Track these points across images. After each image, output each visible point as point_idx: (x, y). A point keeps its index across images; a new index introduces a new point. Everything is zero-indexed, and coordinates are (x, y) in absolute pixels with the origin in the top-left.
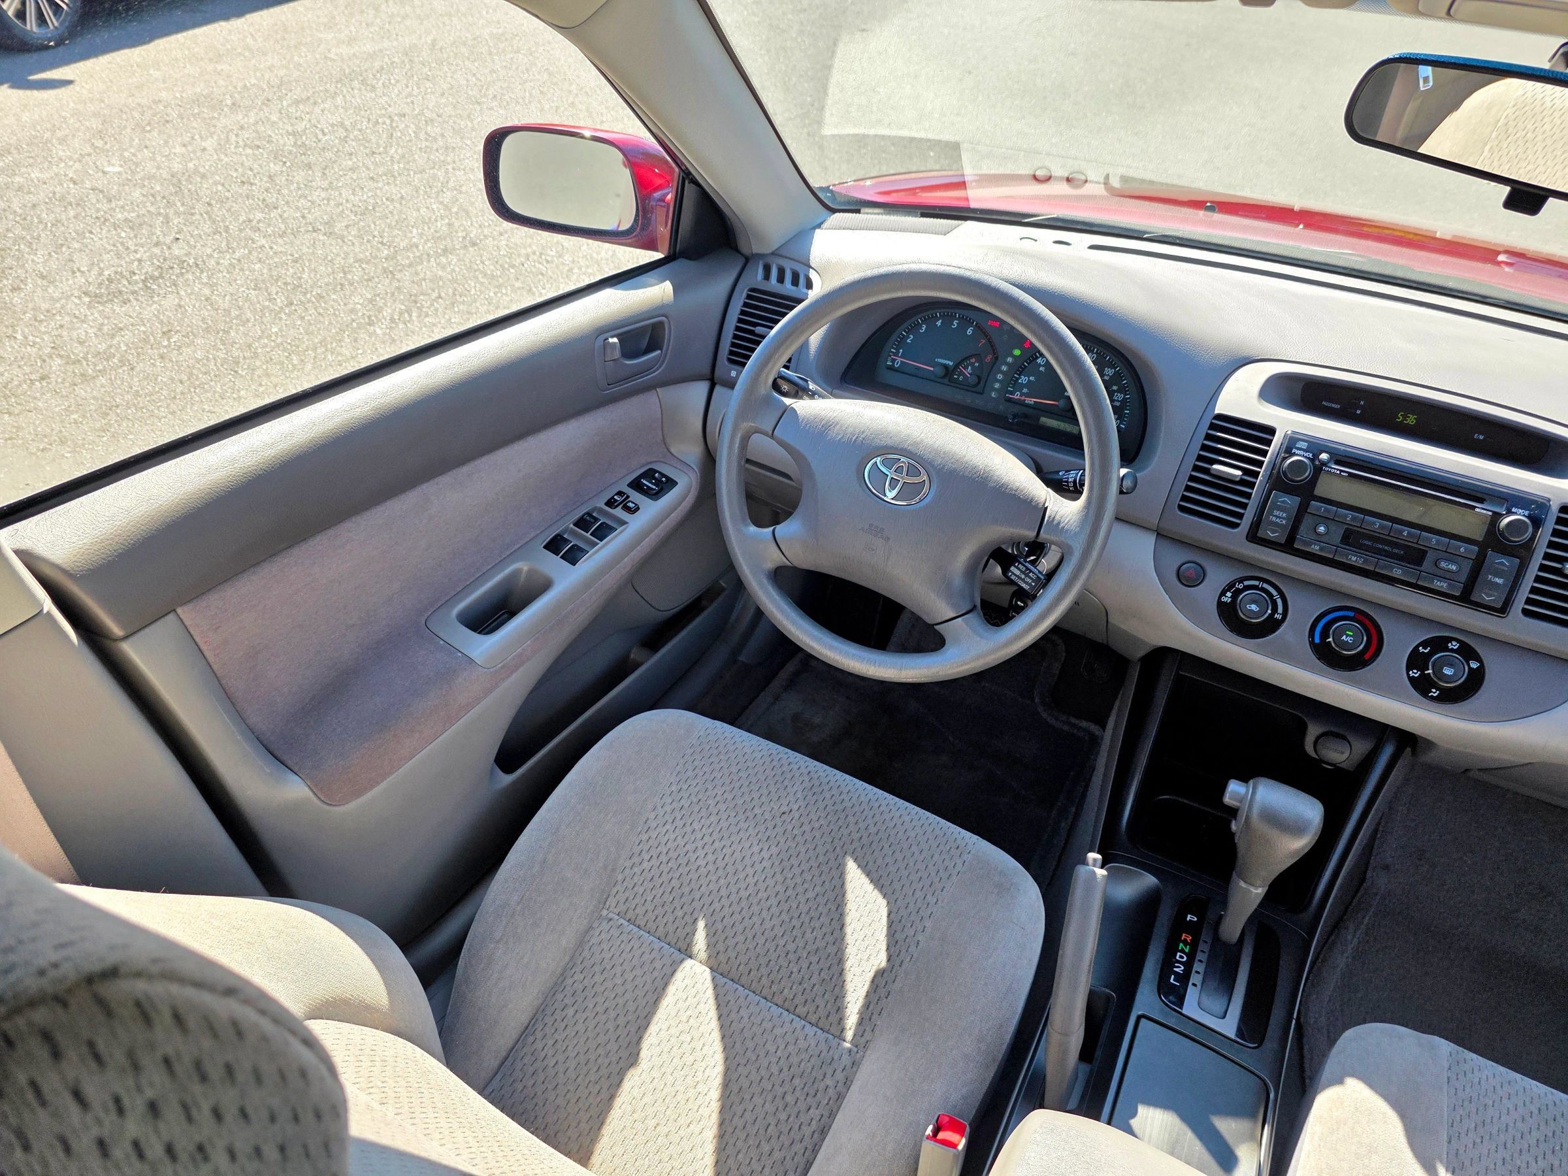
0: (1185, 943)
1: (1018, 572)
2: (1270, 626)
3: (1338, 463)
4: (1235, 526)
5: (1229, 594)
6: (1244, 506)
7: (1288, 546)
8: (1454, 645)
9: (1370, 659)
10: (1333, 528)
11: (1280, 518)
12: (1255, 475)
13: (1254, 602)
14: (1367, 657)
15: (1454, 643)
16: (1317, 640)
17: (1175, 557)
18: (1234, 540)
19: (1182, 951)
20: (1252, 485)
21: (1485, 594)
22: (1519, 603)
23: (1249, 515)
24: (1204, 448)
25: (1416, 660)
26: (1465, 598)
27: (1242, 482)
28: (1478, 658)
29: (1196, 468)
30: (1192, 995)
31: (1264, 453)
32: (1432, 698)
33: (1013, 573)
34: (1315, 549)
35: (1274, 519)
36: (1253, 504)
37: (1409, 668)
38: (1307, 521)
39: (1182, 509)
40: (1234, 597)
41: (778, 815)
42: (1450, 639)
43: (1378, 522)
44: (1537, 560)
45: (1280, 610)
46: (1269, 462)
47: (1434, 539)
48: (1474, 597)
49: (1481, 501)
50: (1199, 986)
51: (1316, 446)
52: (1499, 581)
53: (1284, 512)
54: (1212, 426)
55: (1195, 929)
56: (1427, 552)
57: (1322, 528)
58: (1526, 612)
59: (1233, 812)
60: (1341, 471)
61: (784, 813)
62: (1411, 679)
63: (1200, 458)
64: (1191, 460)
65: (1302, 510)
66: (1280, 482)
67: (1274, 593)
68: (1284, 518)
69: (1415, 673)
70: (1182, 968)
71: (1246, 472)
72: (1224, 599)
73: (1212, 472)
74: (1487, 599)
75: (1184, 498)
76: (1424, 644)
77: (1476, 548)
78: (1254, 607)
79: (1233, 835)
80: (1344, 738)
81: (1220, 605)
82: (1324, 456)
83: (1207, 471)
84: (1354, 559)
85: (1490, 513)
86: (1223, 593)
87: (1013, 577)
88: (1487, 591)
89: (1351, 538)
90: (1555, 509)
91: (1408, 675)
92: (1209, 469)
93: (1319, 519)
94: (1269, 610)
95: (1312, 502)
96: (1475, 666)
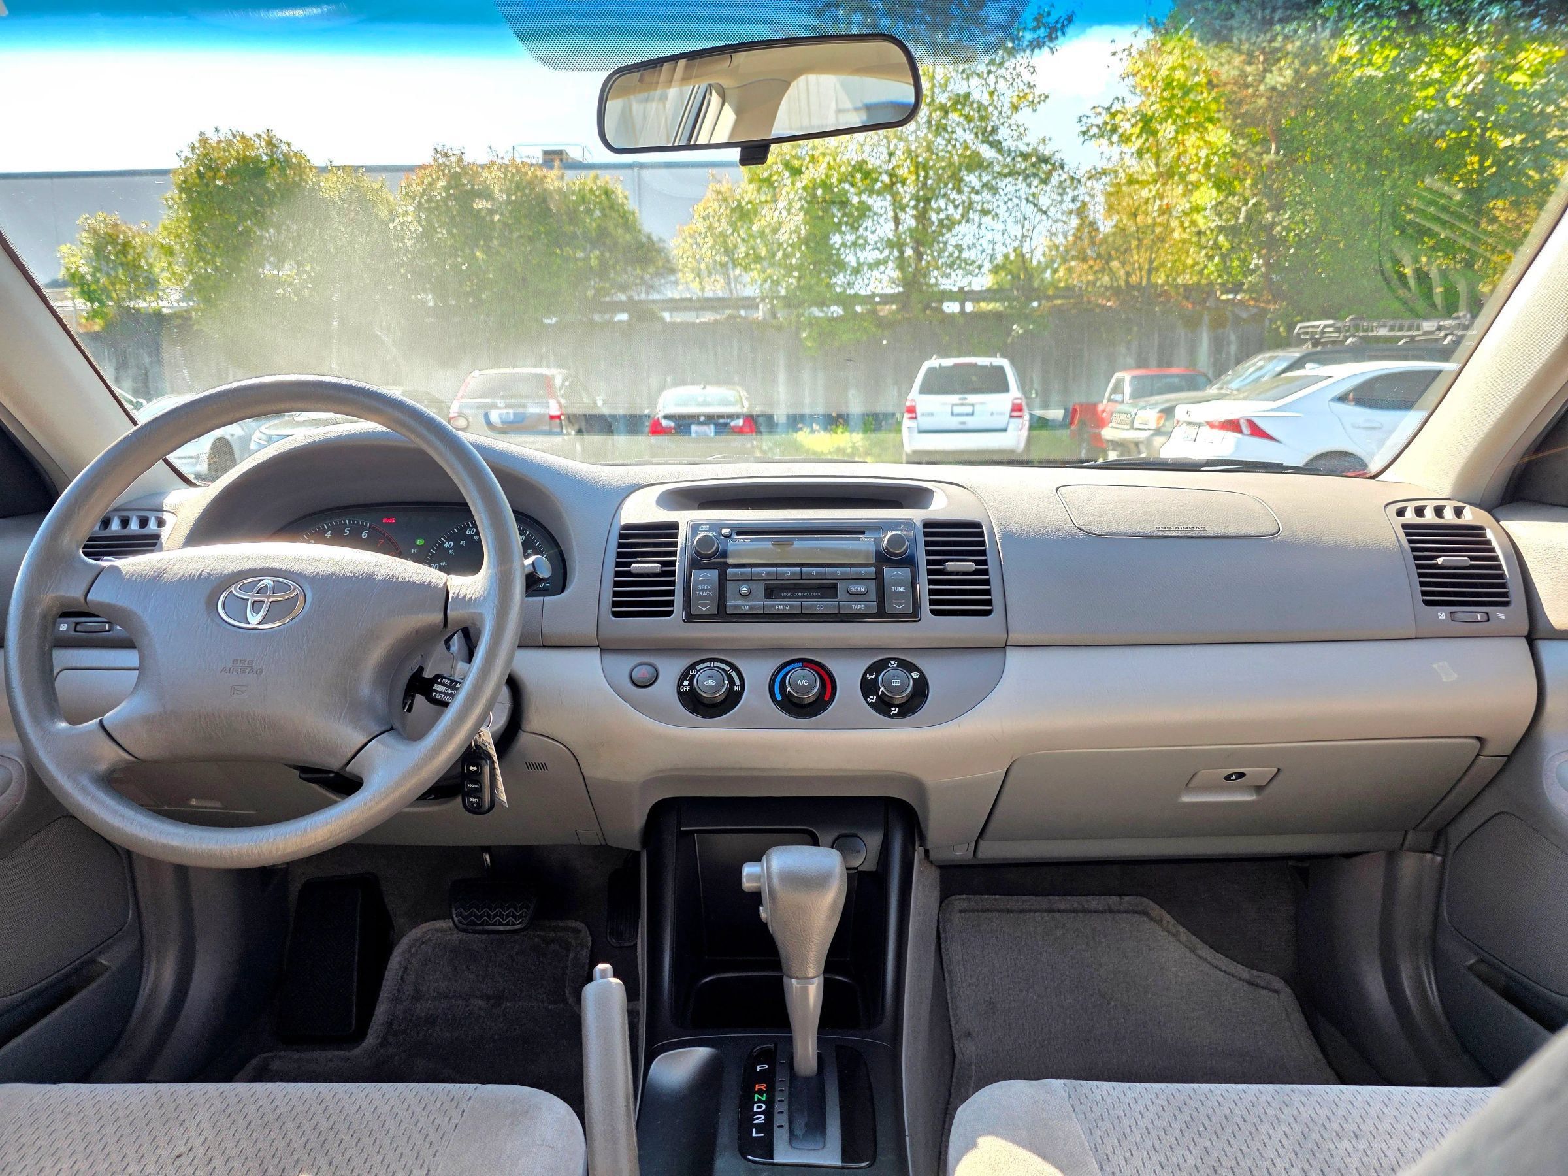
0: (761, 1092)
1: (442, 689)
2: (732, 699)
3: (739, 533)
4: (669, 613)
5: (686, 683)
6: (672, 593)
7: (722, 615)
8: (893, 664)
9: (830, 699)
10: (754, 585)
11: (706, 591)
12: (673, 563)
13: (710, 677)
14: (826, 699)
15: (893, 662)
16: (779, 698)
17: (624, 665)
18: (673, 626)
19: (759, 1101)
20: (673, 573)
21: (896, 603)
22: (926, 607)
23: (678, 599)
24: (619, 555)
25: (868, 687)
26: (882, 613)
27: (664, 574)
28: (918, 670)
29: (617, 574)
30: (780, 1138)
31: (675, 544)
32: (894, 716)
33: (437, 692)
34: (745, 608)
35: (701, 593)
36: (679, 589)
37: (865, 697)
38: (730, 586)
39: (616, 614)
40: (691, 684)
41: (169, 1161)
42: (889, 660)
43: (789, 570)
44: (923, 568)
45: (737, 682)
46: (682, 548)
47: (838, 570)
48: (888, 610)
49: (863, 533)
50: (786, 1126)
51: (716, 526)
52: (902, 589)
53: (708, 584)
54: (622, 536)
55: (768, 1077)
56: (836, 584)
57: (745, 589)
58: (935, 613)
59: (756, 898)
60: (744, 539)
61: (179, 1156)
62: (871, 705)
63: (618, 564)
64: (610, 569)
65: (723, 579)
66: (697, 561)
67: (727, 668)
68: (709, 590)
69: (872, 699)
70: (763, 1117)
71: (664, 564)
72: (683, 689)
73: (633, 571)
74: (899, 608)
75: (615, 604)
76: (869, 670)
77: (873, 569)
78: (711, 682)
79: (764, 926)
80: (855, 836)
81: (680, 694)
82: (725, 531)
83: (629, 574)
84: (781, 608)
85: (872, 540)
86: (680, 683)
87: (439, 696)
88: (895, 600)
89: (772, 591)
90: (919, 525)
91: (867, 702)
92: (630, 572)
93: (740, 582)
94: (727, 682)
95: (729, 570)
96: (916, 675)
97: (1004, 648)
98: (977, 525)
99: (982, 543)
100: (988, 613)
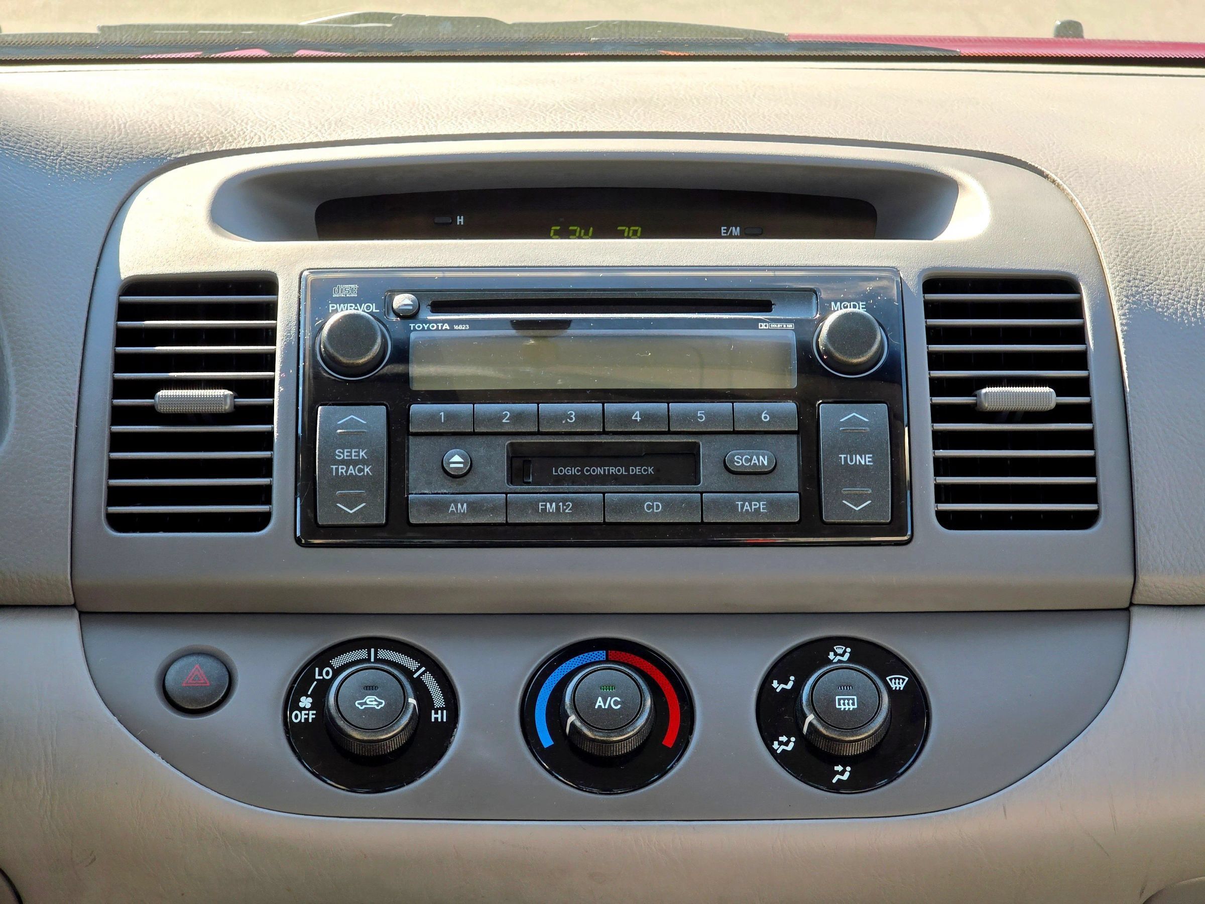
2: (428, 742)
3: (437, 307)
4: (259, 522)
5: (306, 702)
6: (265, 468)
7: (398, 527)
8: (840, 654)
9: (676, 745)
10: (480, 448)
11: (355, 463)
12: (266, 387)
13: (370, 688)
14: (669, 741)
15: (838, 649)
16: (547, 741)
17: (144, 655)
18: (270, 556)
20: (266, 415)
21: (849, 498)
22: (927, 506)
23: (282, 483)
24: (121, 363)
25: (775, 714)
26: (813, 523)
27: (239, 415)
28: (902, 667)
29: (119, 415)
31: (269, 336)
32: (839, 788)
34: (459, 509)
35: (342, 470)
36: (283, 455)
37: (768, 739)
38: (417, 450)
39: (119, 523)
40: (319, 703)
42: (829, 643)
43: (572, 409)
44: (920, 402)
45: (438, 699)
46: (287, 347)
47: (701, 409)
48: (829, 516)
49: (765, 306)
51: (377, 286)
52: (865, 460)
53: (359, 446)
54: (125, 311)
56: (696, 446)
57: (457, 458)
58: (948, 520)
60: (451, 323)
62: (783, 759)
63: (120, 389)
64: (99, 400)
65: (399, 432)
66: (328, 384)
67: (411, 664)
68: (363, 462)
69: (786, 744)
71: (240, 388)
72: (299, 717)
73: (162, 409)
74: (857, 510)
75: (115, 496)
76: (778, 670)
77: (790, 406)
78: (372, 701)
81: (292, 731)
82: (402, 301)
83: (150, 415)
84: (551, 508)
85: (790, 326)
86: (291, 703)
88: (845, 490)
89: (527, 464)
90: (914, 285)
91: (773, 752)
92: (152, 408)
93: (444, 441)
94: (412, 701)
95: (414, 408)
96: (898, 683)
97: (1127, 610)
98: (1067, 284)
99: (1078, 334)
100: (1086, 520)
